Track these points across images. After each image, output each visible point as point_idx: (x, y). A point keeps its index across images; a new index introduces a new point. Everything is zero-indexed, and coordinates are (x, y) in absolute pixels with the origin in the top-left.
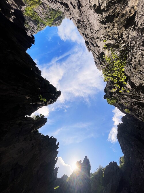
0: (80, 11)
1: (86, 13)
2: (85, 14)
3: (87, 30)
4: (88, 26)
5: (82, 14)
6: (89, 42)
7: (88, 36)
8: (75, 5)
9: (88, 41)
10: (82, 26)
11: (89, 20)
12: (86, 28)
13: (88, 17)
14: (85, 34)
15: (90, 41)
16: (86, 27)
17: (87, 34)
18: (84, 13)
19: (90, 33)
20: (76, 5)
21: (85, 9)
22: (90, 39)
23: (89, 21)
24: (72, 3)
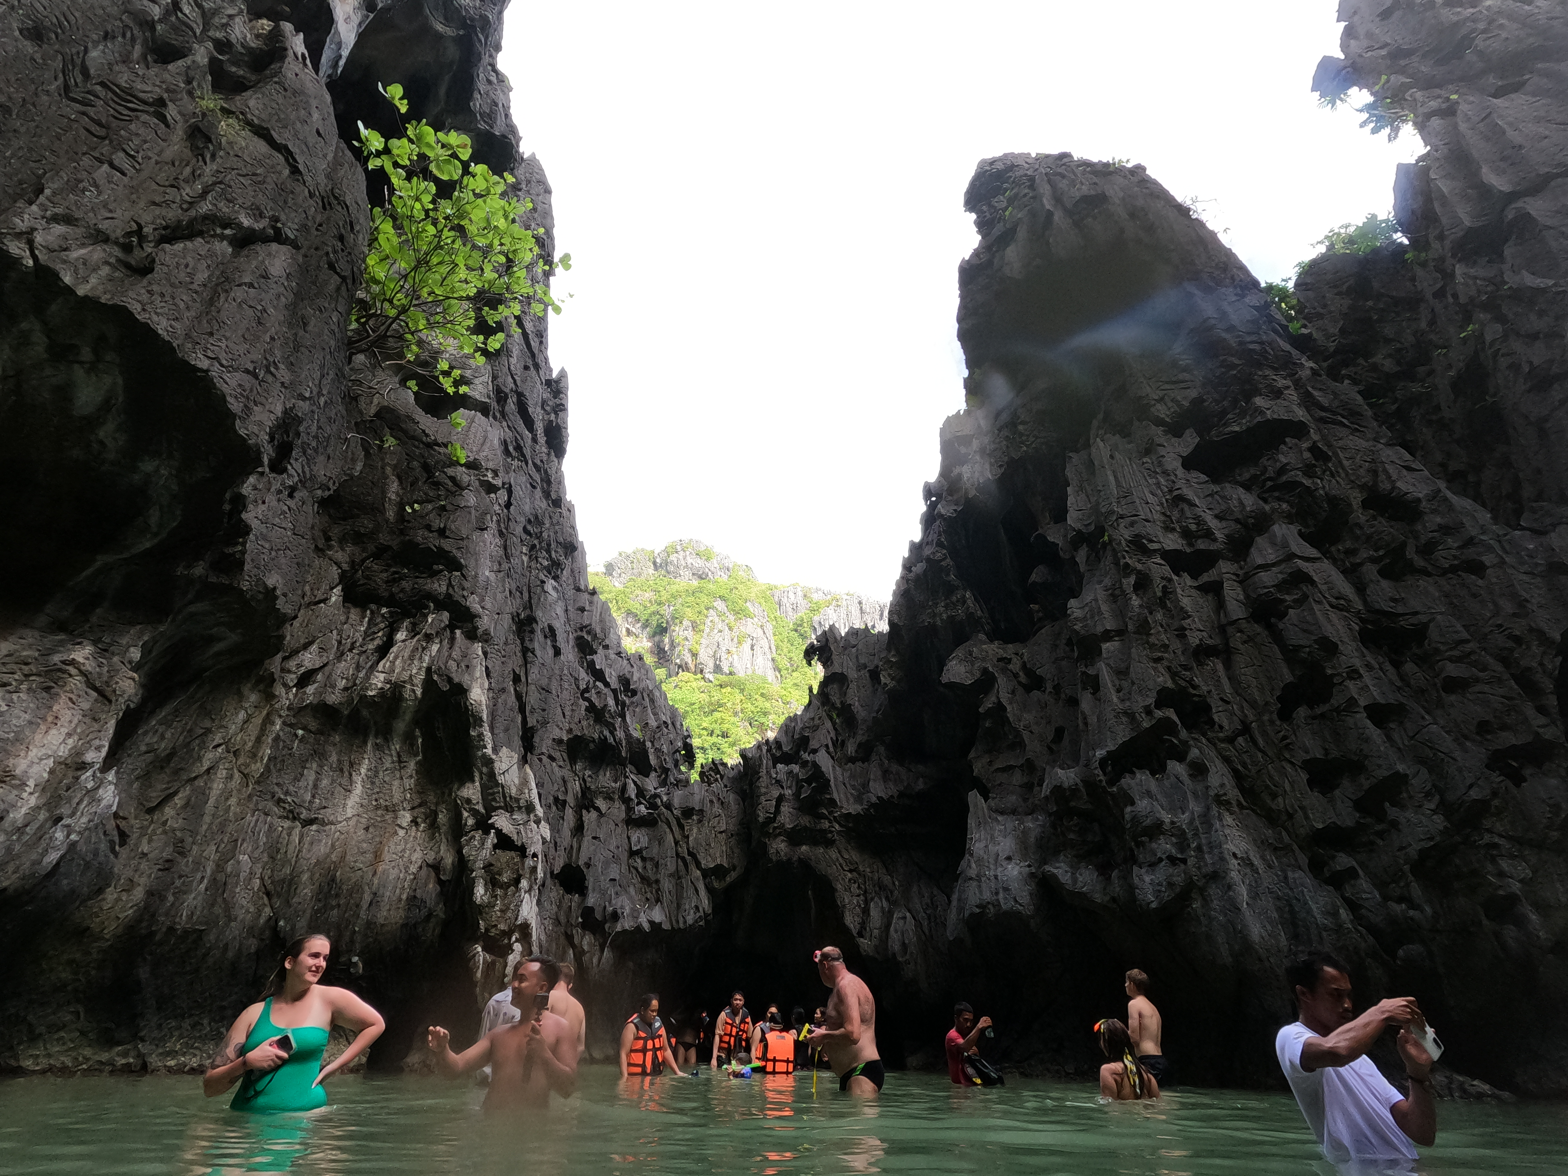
0: (529, 606)
1: (507, 585)
2: (514, 586)
3: (527, 508)
4: (519, 530)
5: (525, 589)
6: (542, 439)
7: (537, 477)
8: (546, 637)
9: (544, 450)
10: (549, 545)
11: (501, 552)
12: (529, 521)
13: (505, 566)
14: (547, 494)
15: (535, 440)
16: (529, 527)
17: (538, 493)
18: (514, 591)
19: (518, 492)
20: (539, 636)
21: (506, 602)
22: (527, 452)
23: (505, 548)
24: (551, 652)
